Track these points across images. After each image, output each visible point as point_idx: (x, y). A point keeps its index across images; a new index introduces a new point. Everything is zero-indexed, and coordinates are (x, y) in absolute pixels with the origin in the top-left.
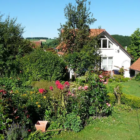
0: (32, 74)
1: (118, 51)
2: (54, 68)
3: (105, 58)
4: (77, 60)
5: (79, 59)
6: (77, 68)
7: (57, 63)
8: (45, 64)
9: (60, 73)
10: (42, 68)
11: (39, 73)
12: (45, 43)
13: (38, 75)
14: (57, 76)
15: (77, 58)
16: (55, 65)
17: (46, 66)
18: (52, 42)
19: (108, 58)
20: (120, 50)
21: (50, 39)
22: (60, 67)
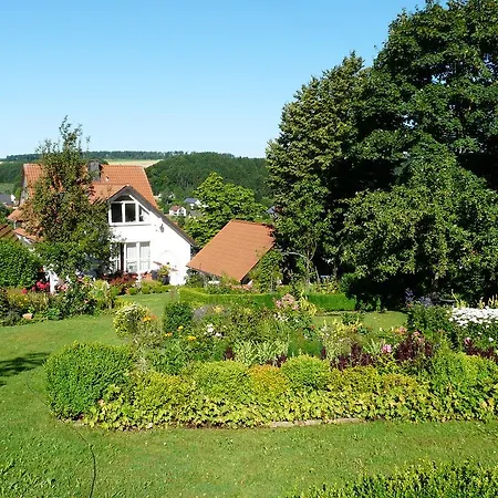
1: (162, 228)
2: (22, 271)
3: (132, 245)
4: (62, 256)
5: (66, 254)
6: (62, 270)
7: (26, 263)
9: (32, 280)
14: (26, 285)
15: (62, 253)
16: (23, 266)
19: (138, 245)
20: (165, 226)
22: (32, 269)
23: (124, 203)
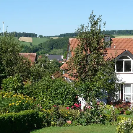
0: (44, 102)
2: (66, 97)
3: (128, 85)
4: (88, 90)
5: (90, 89)
6: (88, 98)
7: (69, 92)
8: (57, 93)
9: (72, 102)
10: (54, 97)
11: (51, 102)
12: (31, 44)
13: (50, 103)
14: (68, 105)
15: (88, 88)
16: (67, 95)
17: (58, 95)
18: (45, 43)
19: (132, 85)
21: (41, 36)
22: (72, 96)
23: (124, 60)
